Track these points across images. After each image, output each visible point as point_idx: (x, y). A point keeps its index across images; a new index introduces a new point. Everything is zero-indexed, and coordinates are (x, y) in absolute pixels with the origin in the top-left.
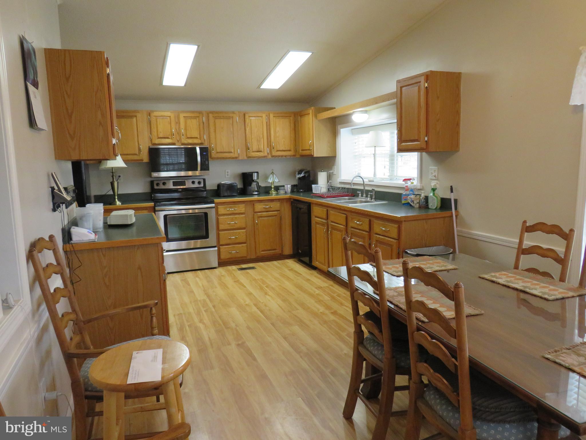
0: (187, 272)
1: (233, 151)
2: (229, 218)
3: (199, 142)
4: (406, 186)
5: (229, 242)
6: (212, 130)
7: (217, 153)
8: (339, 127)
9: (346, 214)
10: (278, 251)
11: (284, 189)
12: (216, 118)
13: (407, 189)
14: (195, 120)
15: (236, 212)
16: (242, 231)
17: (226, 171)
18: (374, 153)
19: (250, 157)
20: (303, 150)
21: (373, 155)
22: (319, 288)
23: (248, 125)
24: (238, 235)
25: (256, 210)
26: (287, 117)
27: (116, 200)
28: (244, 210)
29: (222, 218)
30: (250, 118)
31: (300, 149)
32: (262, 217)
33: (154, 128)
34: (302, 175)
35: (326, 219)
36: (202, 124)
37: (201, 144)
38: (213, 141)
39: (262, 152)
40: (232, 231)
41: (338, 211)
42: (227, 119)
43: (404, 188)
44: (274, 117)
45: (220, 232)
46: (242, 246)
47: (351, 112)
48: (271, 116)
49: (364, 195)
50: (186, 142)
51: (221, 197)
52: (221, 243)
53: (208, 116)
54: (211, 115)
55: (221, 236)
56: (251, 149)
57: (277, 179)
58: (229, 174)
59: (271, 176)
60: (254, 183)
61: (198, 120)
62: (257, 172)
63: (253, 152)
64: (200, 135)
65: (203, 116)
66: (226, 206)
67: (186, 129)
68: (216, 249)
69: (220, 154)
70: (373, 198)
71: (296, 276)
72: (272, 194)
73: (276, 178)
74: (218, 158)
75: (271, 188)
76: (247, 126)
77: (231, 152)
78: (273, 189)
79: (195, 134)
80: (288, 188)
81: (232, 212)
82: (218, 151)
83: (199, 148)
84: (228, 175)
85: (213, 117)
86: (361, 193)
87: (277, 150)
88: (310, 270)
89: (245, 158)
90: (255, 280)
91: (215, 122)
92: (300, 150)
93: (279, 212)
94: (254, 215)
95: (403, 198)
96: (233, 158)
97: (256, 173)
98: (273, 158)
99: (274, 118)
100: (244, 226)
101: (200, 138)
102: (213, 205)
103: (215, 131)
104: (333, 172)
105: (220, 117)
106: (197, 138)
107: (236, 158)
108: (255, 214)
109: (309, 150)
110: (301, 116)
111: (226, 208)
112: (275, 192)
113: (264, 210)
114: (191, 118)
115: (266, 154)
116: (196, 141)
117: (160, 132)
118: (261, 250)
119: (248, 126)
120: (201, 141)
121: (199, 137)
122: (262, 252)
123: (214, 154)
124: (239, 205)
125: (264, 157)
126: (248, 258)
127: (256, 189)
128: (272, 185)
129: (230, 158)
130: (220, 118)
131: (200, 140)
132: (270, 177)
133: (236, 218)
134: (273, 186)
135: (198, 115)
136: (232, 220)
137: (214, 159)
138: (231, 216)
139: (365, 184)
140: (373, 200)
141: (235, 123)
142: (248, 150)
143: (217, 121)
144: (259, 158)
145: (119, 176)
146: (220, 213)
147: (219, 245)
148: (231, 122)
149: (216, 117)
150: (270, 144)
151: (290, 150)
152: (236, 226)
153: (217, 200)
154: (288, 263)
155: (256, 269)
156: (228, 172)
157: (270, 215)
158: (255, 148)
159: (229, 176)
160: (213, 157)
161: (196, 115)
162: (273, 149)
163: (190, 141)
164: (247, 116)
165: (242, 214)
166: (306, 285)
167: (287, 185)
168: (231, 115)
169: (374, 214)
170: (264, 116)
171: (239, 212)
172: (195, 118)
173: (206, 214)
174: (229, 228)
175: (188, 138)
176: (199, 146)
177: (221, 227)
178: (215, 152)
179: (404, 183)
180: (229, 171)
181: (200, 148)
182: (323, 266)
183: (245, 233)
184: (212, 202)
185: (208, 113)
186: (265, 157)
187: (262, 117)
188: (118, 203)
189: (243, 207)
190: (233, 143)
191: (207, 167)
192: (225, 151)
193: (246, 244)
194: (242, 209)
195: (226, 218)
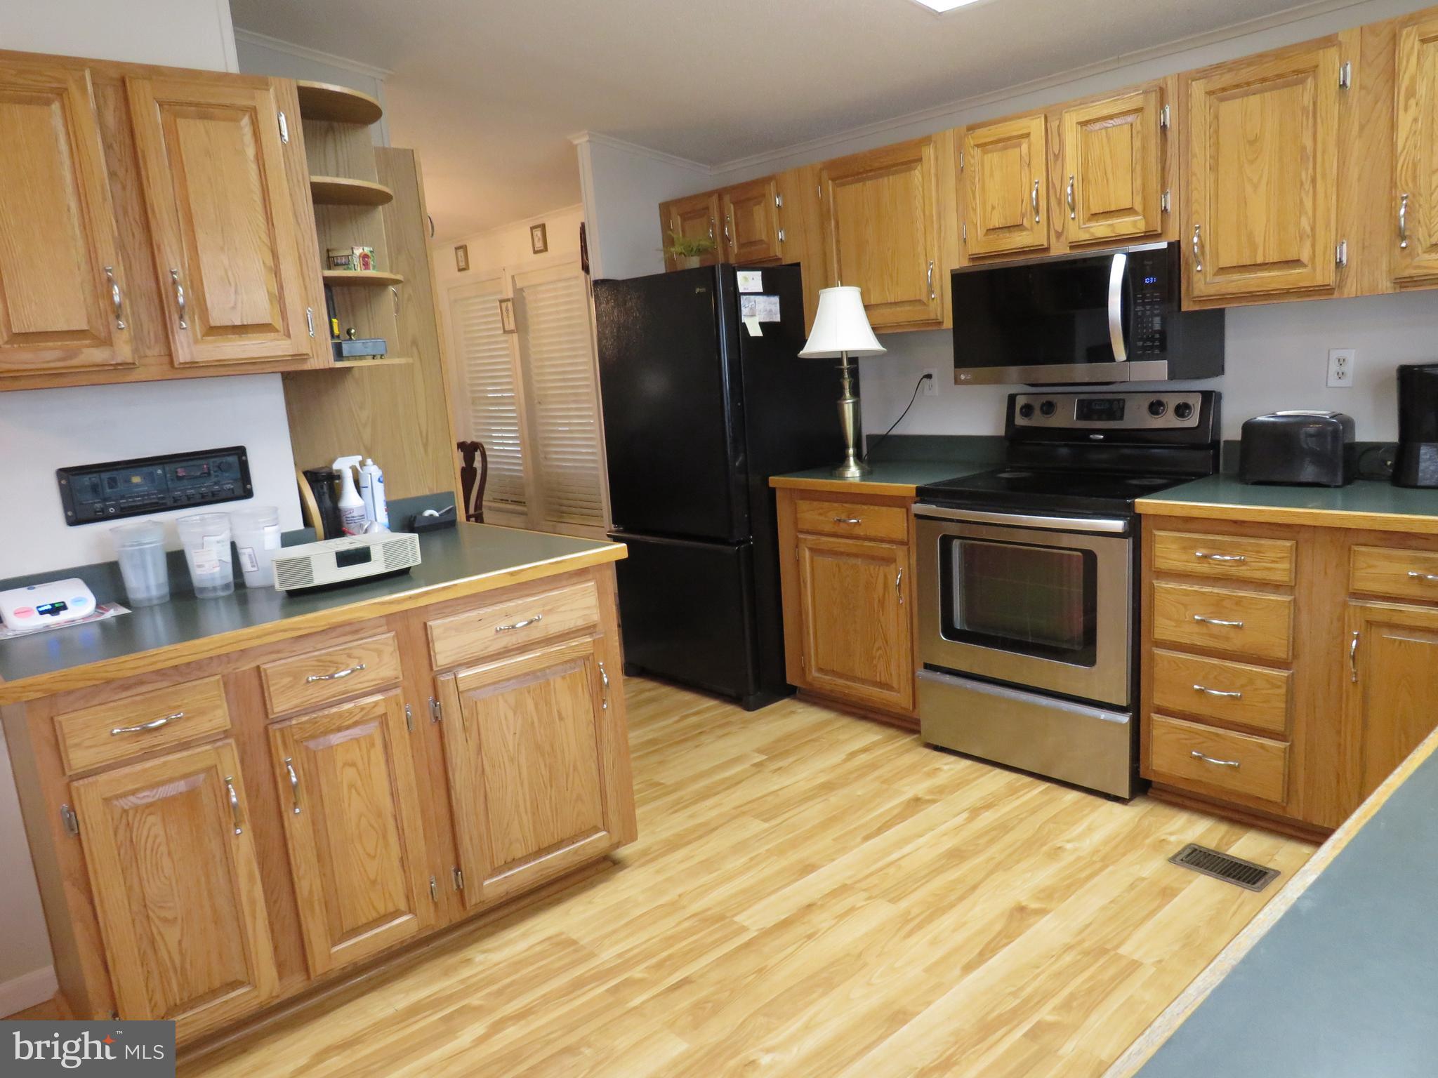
1: (1305, 257)
2: (1203, 593)
3: (1139, 227)
5: (1195, 707)
6: (1201, 162)
12: (1224, 95)
15: (1244, 572)
16: (1268, 671)
17: (1335, 355)
19: (1417, 280)
23: (1410, 95)
24: (1243, 686)
25: (1364, 584)
27: (849, 460)
28: (1284, 570)
29: (1168, 591)
30: (1427, 46)
32: (1390, 626)
33: (974, 193)
36: (1156, 140)
37: (1148, 236)
38: (1201, 215)
40: (1215, 662)
42: (1286, 85)
45: (1154, 650)
46: (1262, 746)
50: (1083, 235)
54: (1199, 90)
55: (1158, 670)
56: (1417, 234)
58: (1350, 368)
61: (1140, 127)
63: (1434, 246)
64: (1144, 199)
67: (1085, 179)
68: (1124, 719)
74: (1223, 299)
77: (1296, 263)
79: (1126, 193)
81: (1217, 570)
82: (1228, 260)
83: (1125, 257)
84: (1341, 375)
85: (1209, 93)
89: (1387, 285)
91: (1215, 117)
94: (1345, 605)
96: (1305, 293)
100: (1281, 653)
101: (1144, 209)
102: (1117, 525)
103: (1214, 168)
105: (1247, 84)
106: (1130, 210)
107: (1324, 290)
108: (1354, 603)
111: (1195, 545)
113: (1413, 591)
114: (1110, 120)
116: (1120, 226)
117: (993, 208)
119: (1412, 102)
120: (1147, 223)
121: (1138, 207)
123: (1202, 279)
124: (1263, 542)
129: (1286, 293)
131: (1144, 216)
133: (1239, 601)
136: (1219, 607)
137: (1205, 301)
138: (1216, 590)
141: (1326, 102)
142: (1402, 240)
143: (1232, 110)
145: (929, 376)
148: (1307, 100)
149: (1225, 89)
152: (1240, 644)
156: (1341, 362)
159: (1345, 382)
160: (1196, 293)
163: (1098, 229)
164: (1409, 43)
165: (1277, 587)
171: (1258, 575)
173: (1090, 559)
174: (1199, 641)
176: (1128, 249)
178: (1210, 270)
180: (1349, 355)
181: (1129, 257)
183: (1285, 688)
184: (1119, 510)
185: (1187, 86)
188: (853, 471)
189: (1279, 555)
190: (1310, 214)
191: (1157, 343)
192: (1260, 260)
193: (1286, 741)
194: (1273, 562)
195: (1187, 593)
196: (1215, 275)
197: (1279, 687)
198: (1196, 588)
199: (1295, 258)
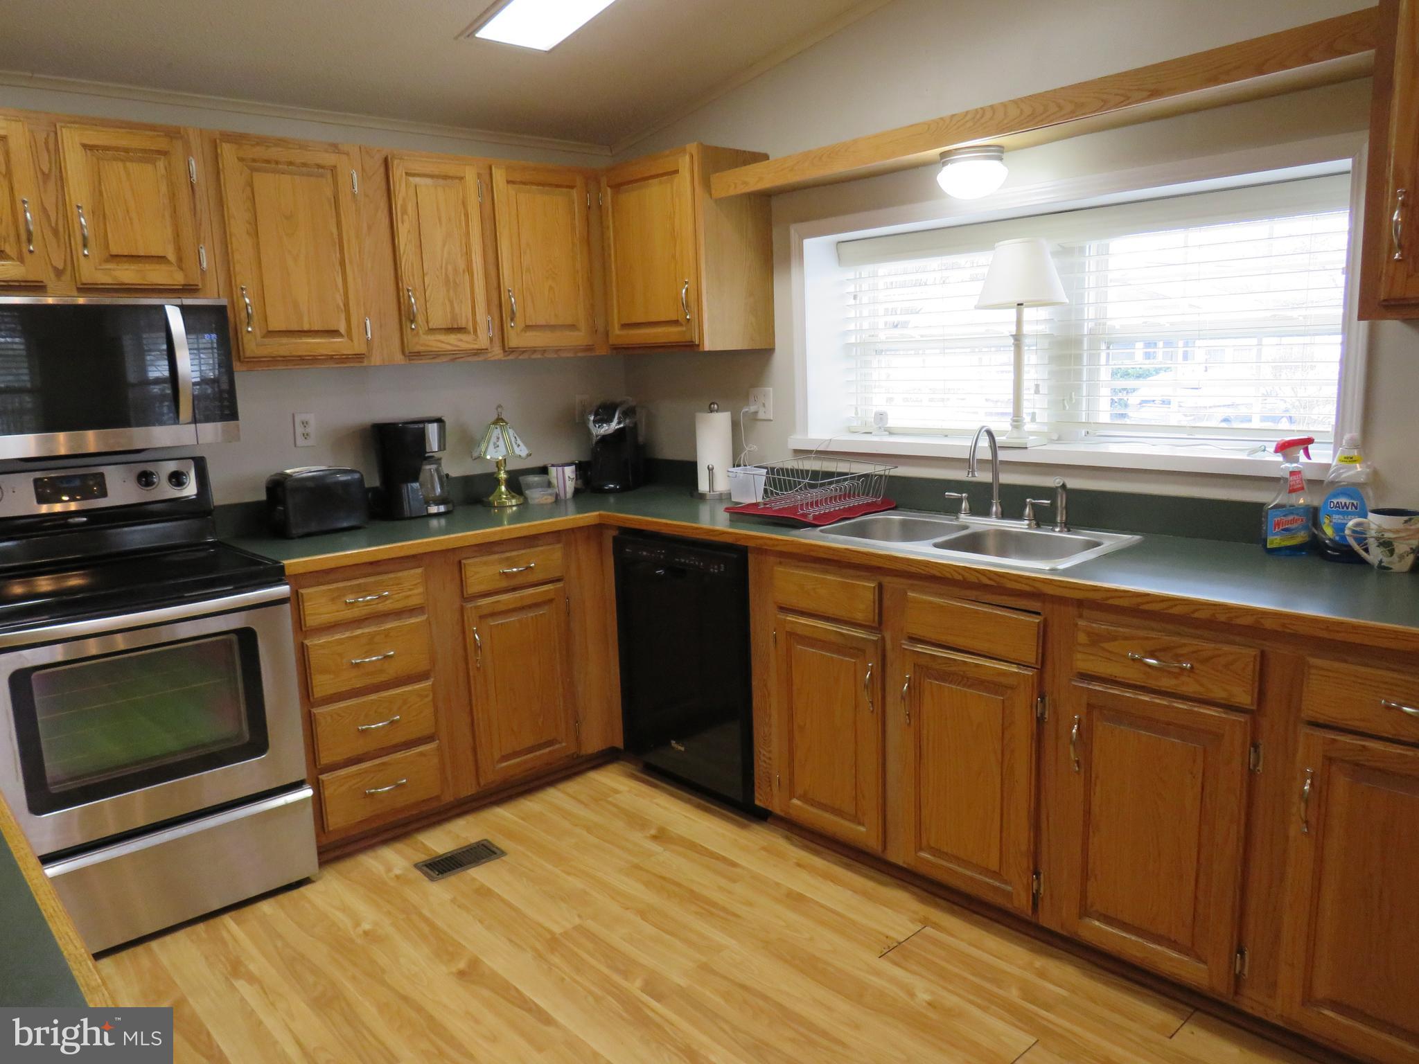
0: (168, 939)
1: (342, 328)
2: (357, 637)
3: (178, 279)
4: (1292, 473)
5: (360, 746)
6: (238, 228)
7: (271, 334)
8: (794, 230)
9: (1038, 614)
10: (564, 744)
11: (549, 484)
12: (254, 166)
13: (1295, 483)
14: (149, 168)
15: (388, 606)
16: (417, 686)
17: (301, 418)
18: (1014, 333)
19: (418, 355)
20: (625, 326)
21: (1012, 341)
22: (893, 950)
23: (404, 212)
24: (400, 708)
25: (473, 587)
26: (557, 186)
28: (419, 594)
29: (322, 646)
30: (411, 179)
31: (616, 321)
32: (493, 615)
34: (614, 426)
35: (876, 625)
36: (184, 193)
37: (189, 289)
38: (245, 277)
39: (469, 333)
40: (373, 697)
41: (973, 594)
42: (309, 175)
43: (1286, 480)
44: (508, 182)
45: (315, 711)
46: (422, 754)
47: (934, 152)
48: (499, 176)
49: (994, 509)
50: (103, 278)
51: (292, 538)
52: (325, 758)
53: (216, 157)
54: (228, 153)
55: (323, 729)
56: (420, 319)
57: (523, 447)
58: (311, 429)
59: (497, 432)
60: (428, 467)
61: (163, 171)
62: (439, 421)
63: (432, 331)
64: (178, 249)
65: (188, 152)
66: (341, 585)
67: (99, 213)
68: (307, 793)
69: (284, 340)
70: (1059, 519)
71: (723, 882)
72: (502, 507)
73: (519, 442)
74: (274, 361)
75: (490, 480)
76: (399, 214)
77: (334, 333)
78: (503, 488)
79: (156, 239)
80: (565, 478)
81: (365, 611)
82: (276, 324)
83: (178, 310)
84: (306, 436)
85: (241, 159)
86: (968, 499)
87: (526, 326)
88: (743, 826)
89: (399, 358)
90: (554, 943)
91: (251, 185)
92: (616, 326)
93: (560, 585)
94: (462, 610)
95: (1278, 524)
96: (343, 359)
97: (435, 425)
98: (511, 357)
99: (509, 186)
100: (424, 666)
101: (180, 260)
102: (283, 590)
103: (255, 232)
104: (756, 413)
105: (277, 163)
106: (161, 259)
107: (359, 357)
108: (469, 605)
109: (676, 323)
110: (617, 187)
111: (342, 593)
112: (513, 497)
113: (504, 584)
114: (124, 154)
115: (483, 340)
116: (157, 275)
118: (497, 756)
119: (406, 217)
120: (186, 276)
121: (171, 257)
122: (504, 764)
123: (252, 340)
124: (400, 574)
125: (475, 354)
126: (448, 798)
127: (438, 491)
128: (499, 470)
130: (270, 166)
131: (181, 268)
132: (493, 439)
133: (387, 634)
134: (503, 475)
135: (162, 144)
136: (371, 645)
137: (257, 362)
138: (366, 630)
139: (1001, 461)
140: (1057, 529)
141: (345, 201)
142: (412, 322)
143: (266, 183)
144: (455, 356)
146: (311, 621)
147: (316, 774)
148: (329, 192)
149: (254, 160)
150: (496, 301)
151: (573, 327)
152: (391, 671)
153: (294, 563)
154: (617, 792)
155: (503, 853)
156: (305, 424)
157: (528, 602)
158: (438, 318)
159: (310, 442)
160: (248, 354)
161: (148, 145)
162: (512, 320)
163: (127, 274)
164: (398, 172)
165: (412, 611)
166: (825, 943)
167: (560, 469)
168: (329, 159)
169: (1327, 629)
170: (470, 175)
171: (400, 605)
172: (149, 156)
173: (247, 638)
174: (357, 684)
175: (115, 258)
176: (178, 302)
177: (323, 684)
178: (260, 331)
179: (1279, 458)
180: (311, 418)
181: (185, 311)
182: (853, 826)
183: (431, 697)
184: (276, 575)
185: (214, 144)
186: (478, 352)
187: (461, 178)
189: (415, 582)
190: (341, 291)
191: (226, 403)
192: (306, 327)
193: (434, 740)
194: (410, 590)
195: (340, 642)
196: (263, 337)
197: (427, 696)
198: (347, 634)
199: (335, 329)
